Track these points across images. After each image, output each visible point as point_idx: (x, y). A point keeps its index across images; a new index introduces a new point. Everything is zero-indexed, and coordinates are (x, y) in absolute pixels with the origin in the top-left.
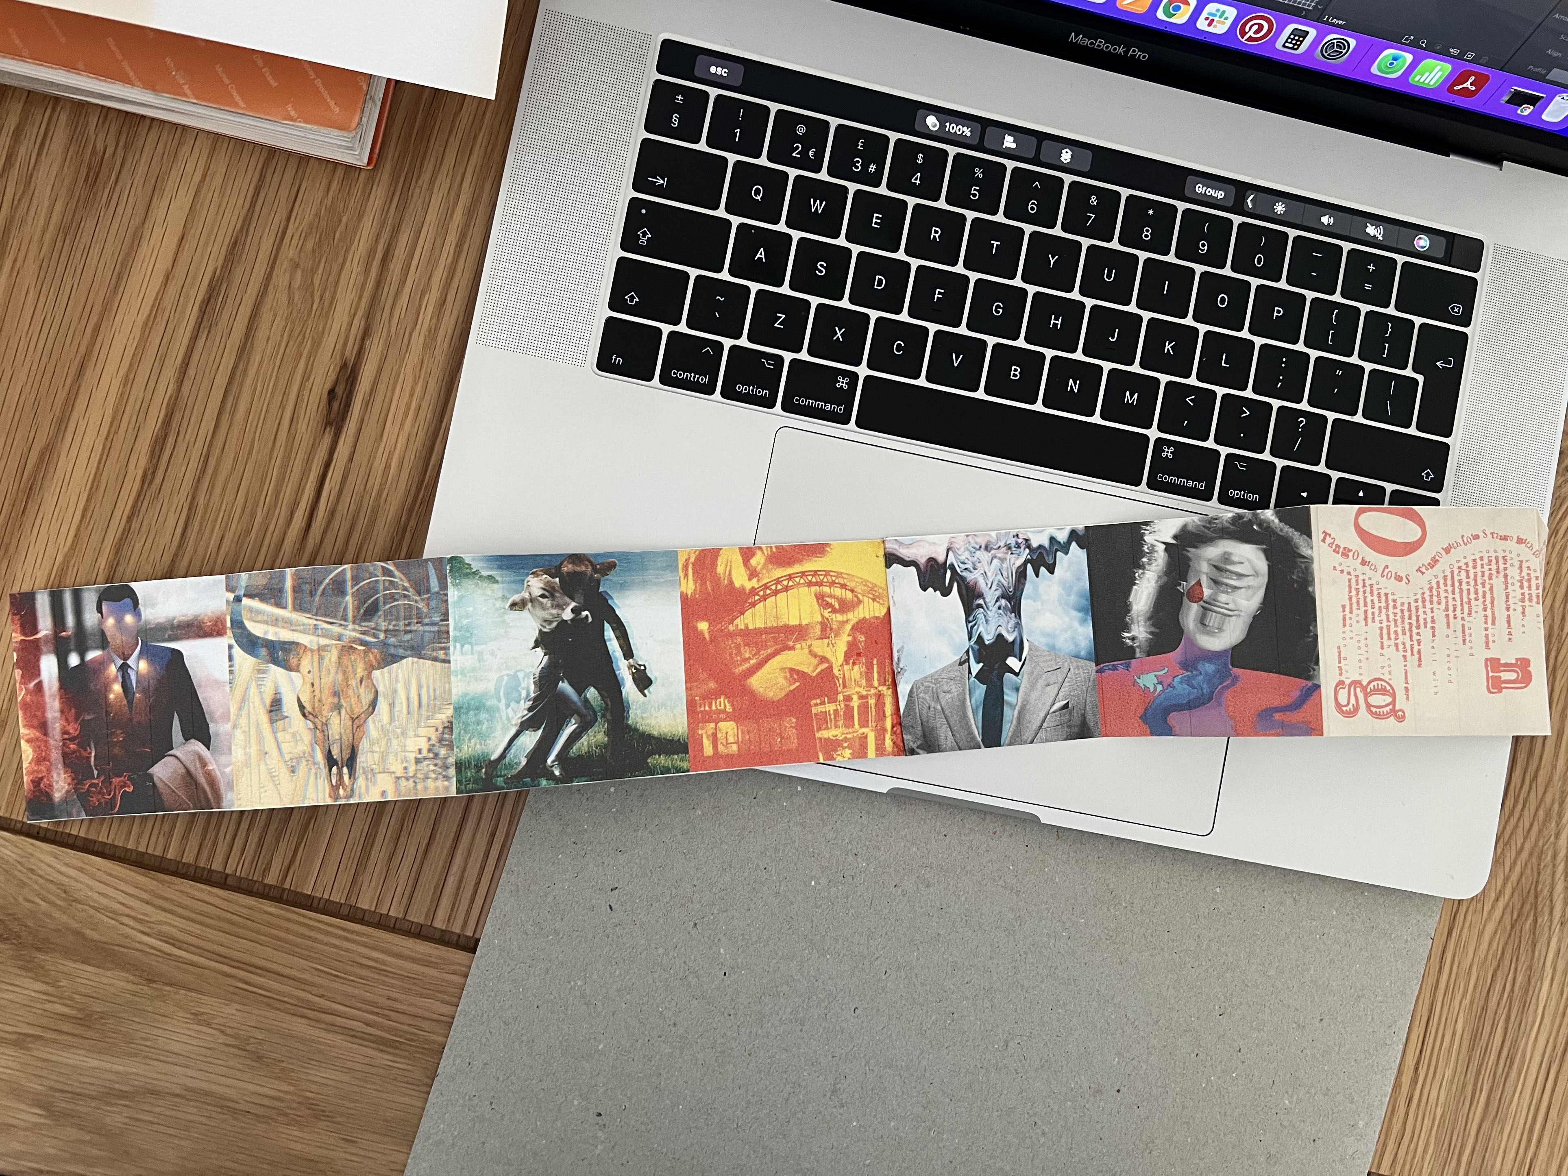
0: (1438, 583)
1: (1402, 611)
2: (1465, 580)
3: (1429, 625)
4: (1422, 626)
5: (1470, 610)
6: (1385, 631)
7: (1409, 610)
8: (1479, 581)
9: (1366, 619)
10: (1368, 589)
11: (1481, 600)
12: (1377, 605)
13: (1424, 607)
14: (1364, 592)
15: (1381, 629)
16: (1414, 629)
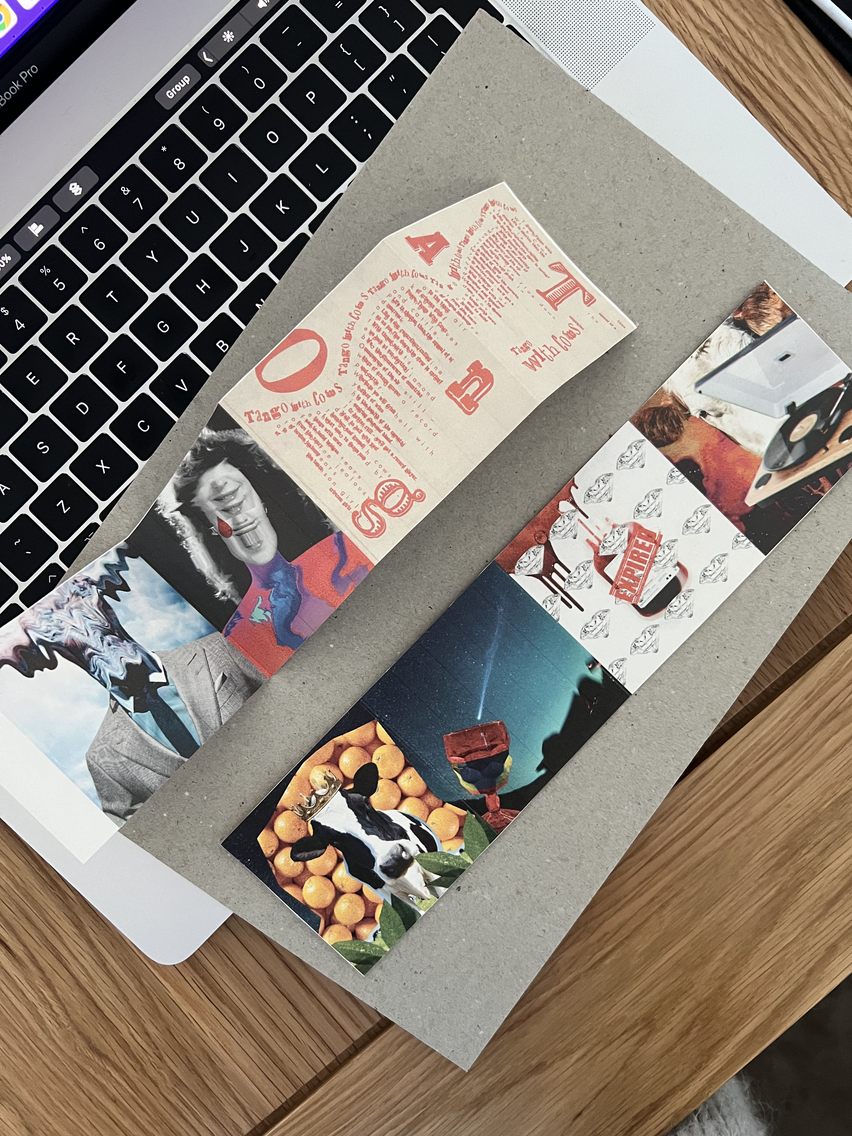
0: (363, 368)
1: (355, 416)
2: (380, 347)
3: (383, 407)
4: (379, 413)
5: (403, 366)
6: (355, 444)
7: (359, 410)
8: (391, 337)
9: (333, 449)
10: (315, 424)
11: (405, 350)
12: (333, 430)
13: (368, 397)
14: (315, 429)
15: (351, 444)
16: (375, 421)
